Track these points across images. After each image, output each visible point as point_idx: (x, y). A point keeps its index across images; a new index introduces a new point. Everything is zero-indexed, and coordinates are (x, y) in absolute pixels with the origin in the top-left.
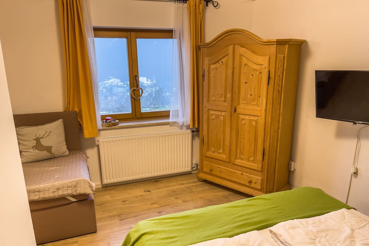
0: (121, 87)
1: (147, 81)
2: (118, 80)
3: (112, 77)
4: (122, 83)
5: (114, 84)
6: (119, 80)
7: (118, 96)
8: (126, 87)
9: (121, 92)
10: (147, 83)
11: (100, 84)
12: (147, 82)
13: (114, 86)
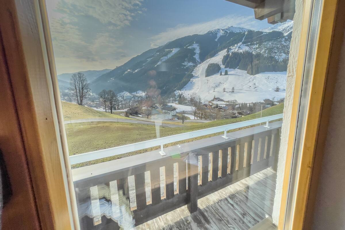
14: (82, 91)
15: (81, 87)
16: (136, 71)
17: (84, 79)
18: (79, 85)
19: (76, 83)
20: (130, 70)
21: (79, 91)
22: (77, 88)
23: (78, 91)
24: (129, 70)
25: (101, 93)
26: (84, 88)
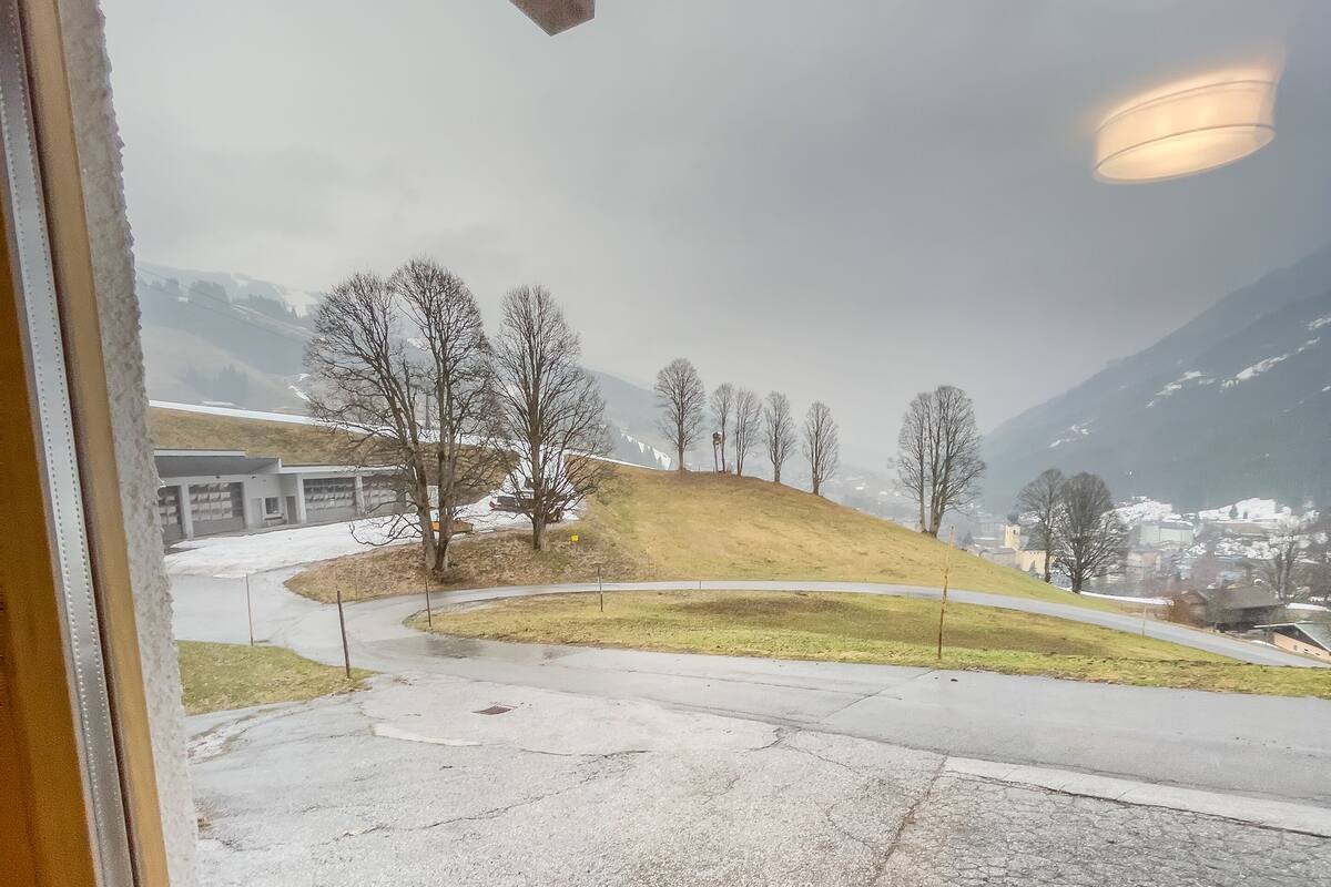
0: (1172, 526)
1: (1278, 511)
2: (1164, 506)
3: (1143, 498)
4: (1179, 516)
5: (1148, 518)
6: (1169, 507)
7: (1162, 552)
8: (1192, 528)
9: (1172, 543)
10: (1275, 520)
11: (1104, 515)
12: (1279, 516)
13: (1149, 523)
14: (943, 471)
15: (943, 452)
16: (1246, 374)
17: (961, 415)
18: (938, 444)
19: (926, 434)
20: (1197, 374)
21: (934, 471)
22: (927, 459)
23: (928, 471)
24: (1191, 375)
25: (1032, 485)
26: (955, 460)
